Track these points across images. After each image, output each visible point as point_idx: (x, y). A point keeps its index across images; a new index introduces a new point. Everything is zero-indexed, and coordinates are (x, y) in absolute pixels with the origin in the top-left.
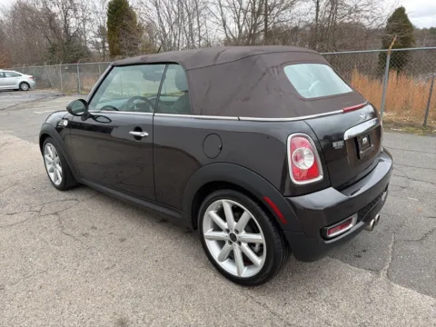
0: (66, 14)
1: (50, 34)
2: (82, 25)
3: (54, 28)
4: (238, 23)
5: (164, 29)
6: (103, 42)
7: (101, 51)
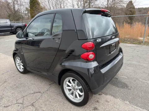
0: (14, 3)
1: (8, 10)
2: (20, 7)
3: (9, 8)
4: (78, 6)
5: (51, 8)
6: (28, 13)
7: (27, 16)
